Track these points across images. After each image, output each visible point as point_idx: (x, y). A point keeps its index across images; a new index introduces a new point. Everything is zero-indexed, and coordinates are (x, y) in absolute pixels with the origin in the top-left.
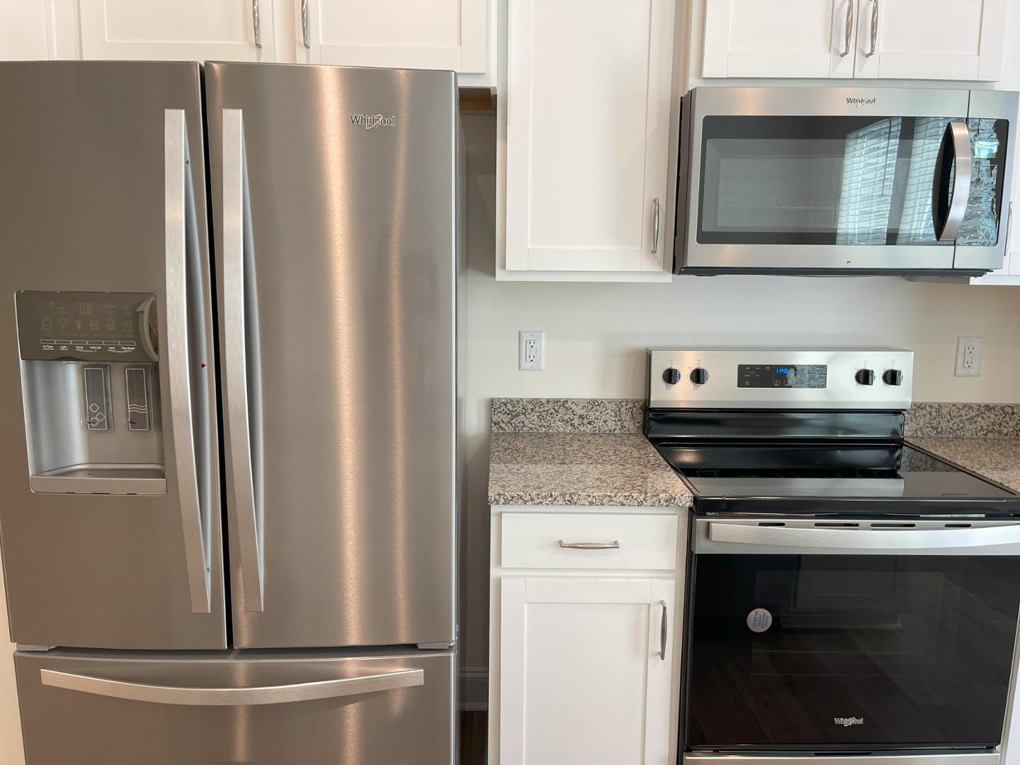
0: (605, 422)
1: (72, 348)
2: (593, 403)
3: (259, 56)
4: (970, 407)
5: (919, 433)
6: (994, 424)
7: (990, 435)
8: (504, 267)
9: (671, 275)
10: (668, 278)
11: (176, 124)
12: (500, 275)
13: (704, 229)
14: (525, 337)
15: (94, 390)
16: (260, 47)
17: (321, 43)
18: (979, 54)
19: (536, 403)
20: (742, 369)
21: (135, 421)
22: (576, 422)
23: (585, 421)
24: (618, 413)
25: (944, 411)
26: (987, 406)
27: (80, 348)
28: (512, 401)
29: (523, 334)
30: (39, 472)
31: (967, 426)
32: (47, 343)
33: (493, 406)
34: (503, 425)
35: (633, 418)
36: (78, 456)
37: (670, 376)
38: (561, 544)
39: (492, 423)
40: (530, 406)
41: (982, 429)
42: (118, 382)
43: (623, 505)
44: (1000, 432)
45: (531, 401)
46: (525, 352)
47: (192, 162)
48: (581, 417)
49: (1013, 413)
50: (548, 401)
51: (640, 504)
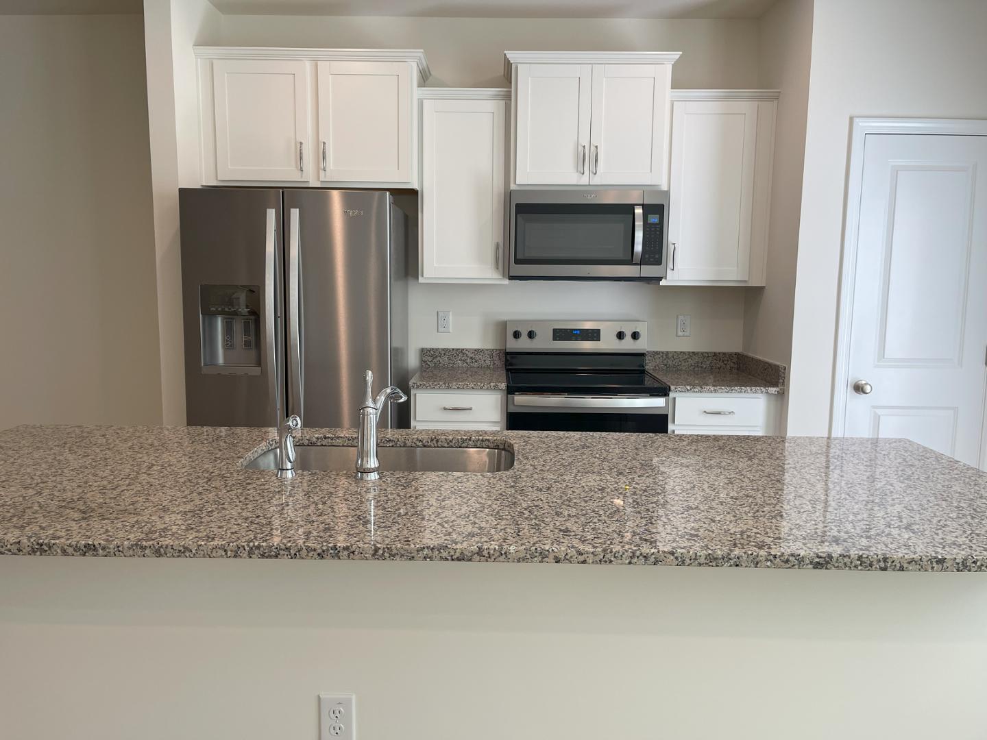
0: (485, 361)
1: (223, 309)
2: (478, 351)
3: (302, 177)
4: (684, 353)
5: (657, 368)
6: (698, 362)
7: (696, 369)
8: (422, 276)
9: (508, 280)
10: (507, 282)
11: (271, 215)
12: (421, 280)
13: (518, 257)
14: (440, 314)
15: (228, 330)
16: (302, 171)
17: (331, 168)
18: (651, 171)
19: (446, 351)
20: (555, 331)
21: (247, 344)
22: (468, 361)
23: (474, 361)
24: (491, 356)
25: (670, 355)
26: (693, 353)
27: (226, 310)
28: (433, 349)
29: (439, 313)
30: (205, 365)
31: (683, 364)
32: (212, 307)
33: (424, 352)
34: (429, 363)
35: (500, 359)
36: (221, 361)
37: (516, 335)
38: (445, 409)
39: (422, 361)
40: (443, 352)
41: (692, 365)
42: (238, 327)
43: (473, 388)
44: (702, 367)
45: (443, 350)
46: (440, 324)
47: (277, 230)
48: (471, 358)
49: (708, 356)
50: (453, 349)
51: (481, 388)
